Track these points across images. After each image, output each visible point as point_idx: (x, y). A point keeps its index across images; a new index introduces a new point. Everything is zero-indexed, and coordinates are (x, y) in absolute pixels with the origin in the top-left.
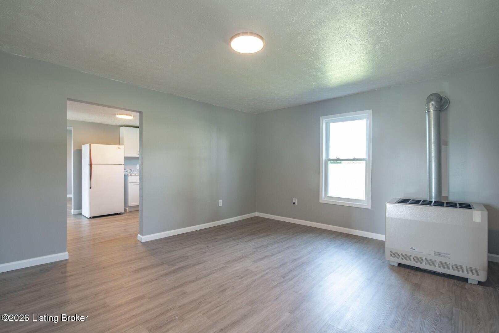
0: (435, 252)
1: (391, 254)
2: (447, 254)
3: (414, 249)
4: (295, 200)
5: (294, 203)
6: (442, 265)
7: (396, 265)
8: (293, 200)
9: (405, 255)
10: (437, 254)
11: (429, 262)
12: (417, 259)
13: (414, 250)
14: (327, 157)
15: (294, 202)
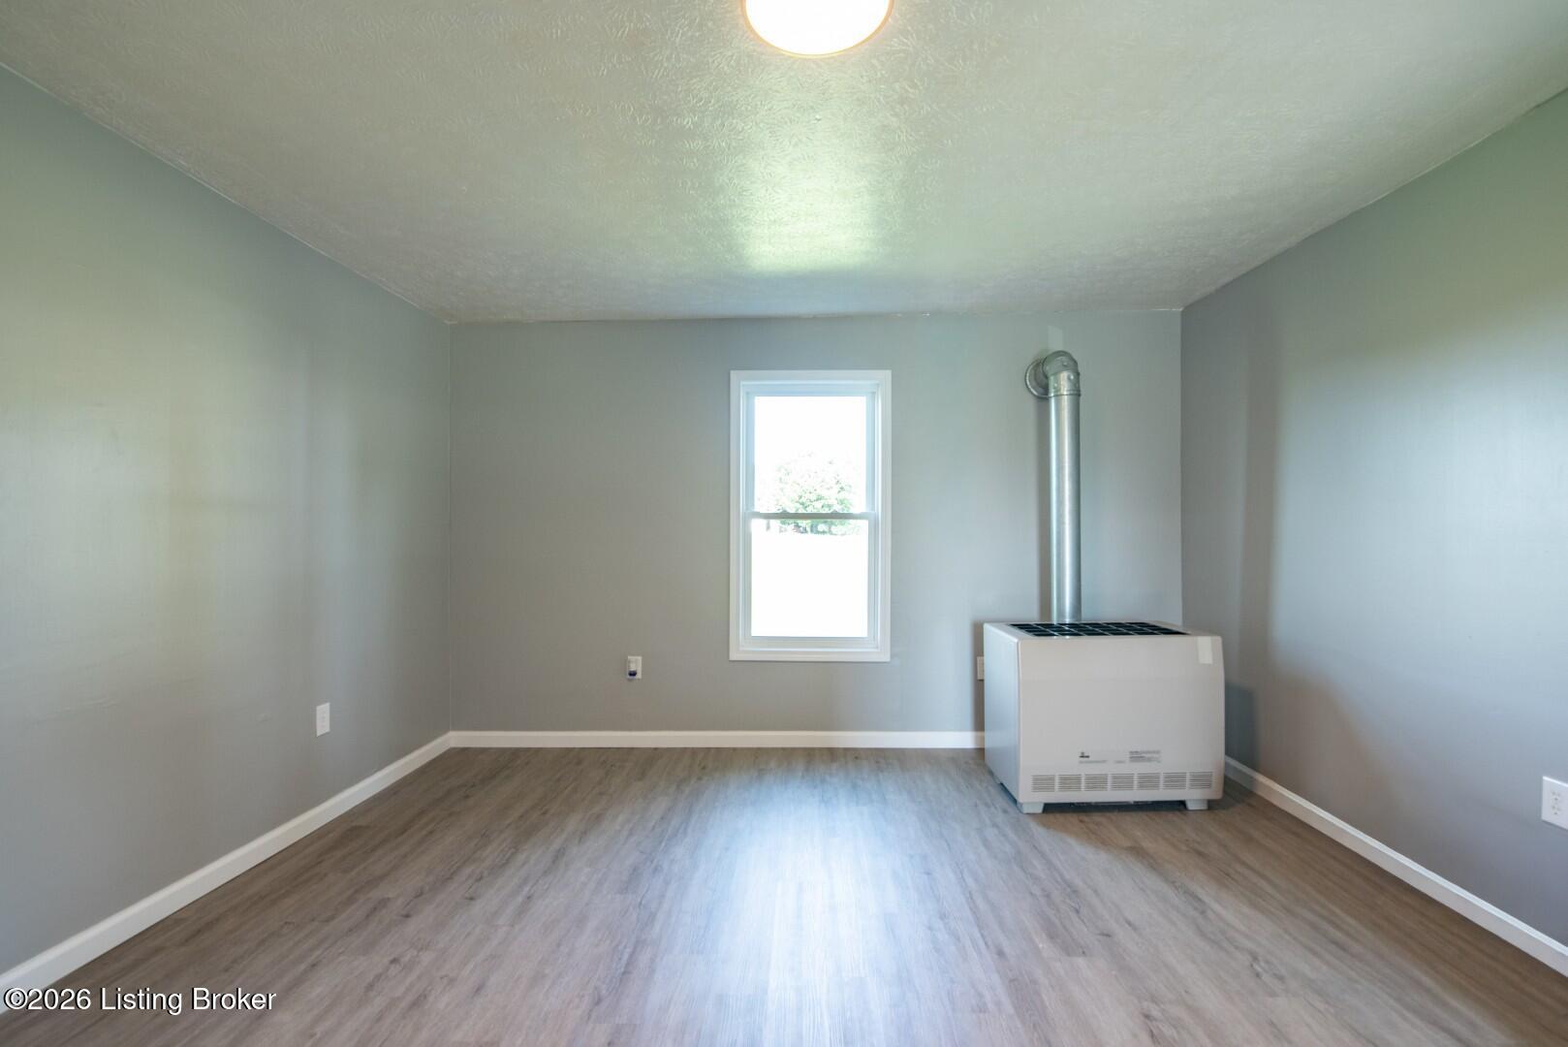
0: (1131, 752)
1: (1035, 784)
2: (1154, 752)
3: (1088, 757)
4: (636, 663)
5: (633, 674)
6: (1148, 781)
7: (1039, 809)
8: (626, 662)
9: (1066, 779)
10: (1137, 757)
11: (1122, 781)
12: (1096, 782)
13: (1086, 759)
14: (747, 509)
15: (633, 668)
